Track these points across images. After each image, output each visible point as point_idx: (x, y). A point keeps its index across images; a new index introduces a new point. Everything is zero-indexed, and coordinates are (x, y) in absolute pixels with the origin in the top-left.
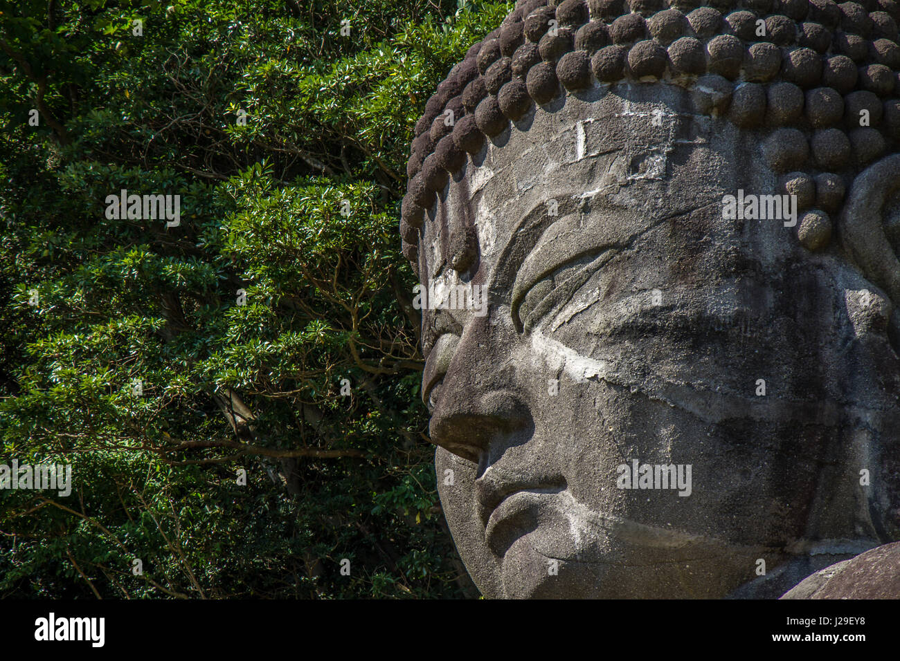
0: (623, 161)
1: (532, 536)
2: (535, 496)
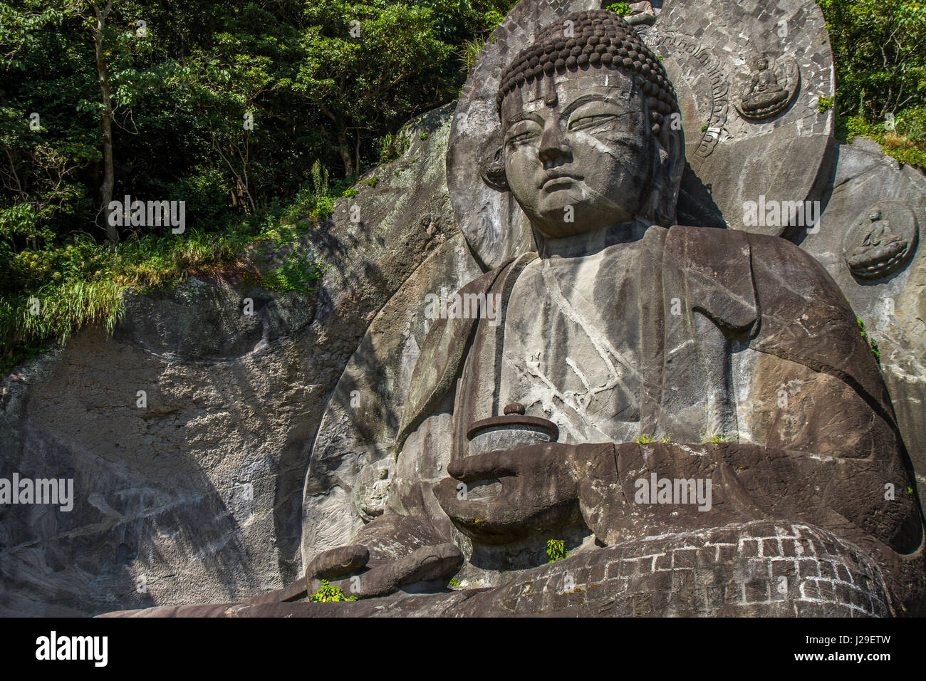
0: (620, 91)
1: (568, 191)
2: (573, 180)
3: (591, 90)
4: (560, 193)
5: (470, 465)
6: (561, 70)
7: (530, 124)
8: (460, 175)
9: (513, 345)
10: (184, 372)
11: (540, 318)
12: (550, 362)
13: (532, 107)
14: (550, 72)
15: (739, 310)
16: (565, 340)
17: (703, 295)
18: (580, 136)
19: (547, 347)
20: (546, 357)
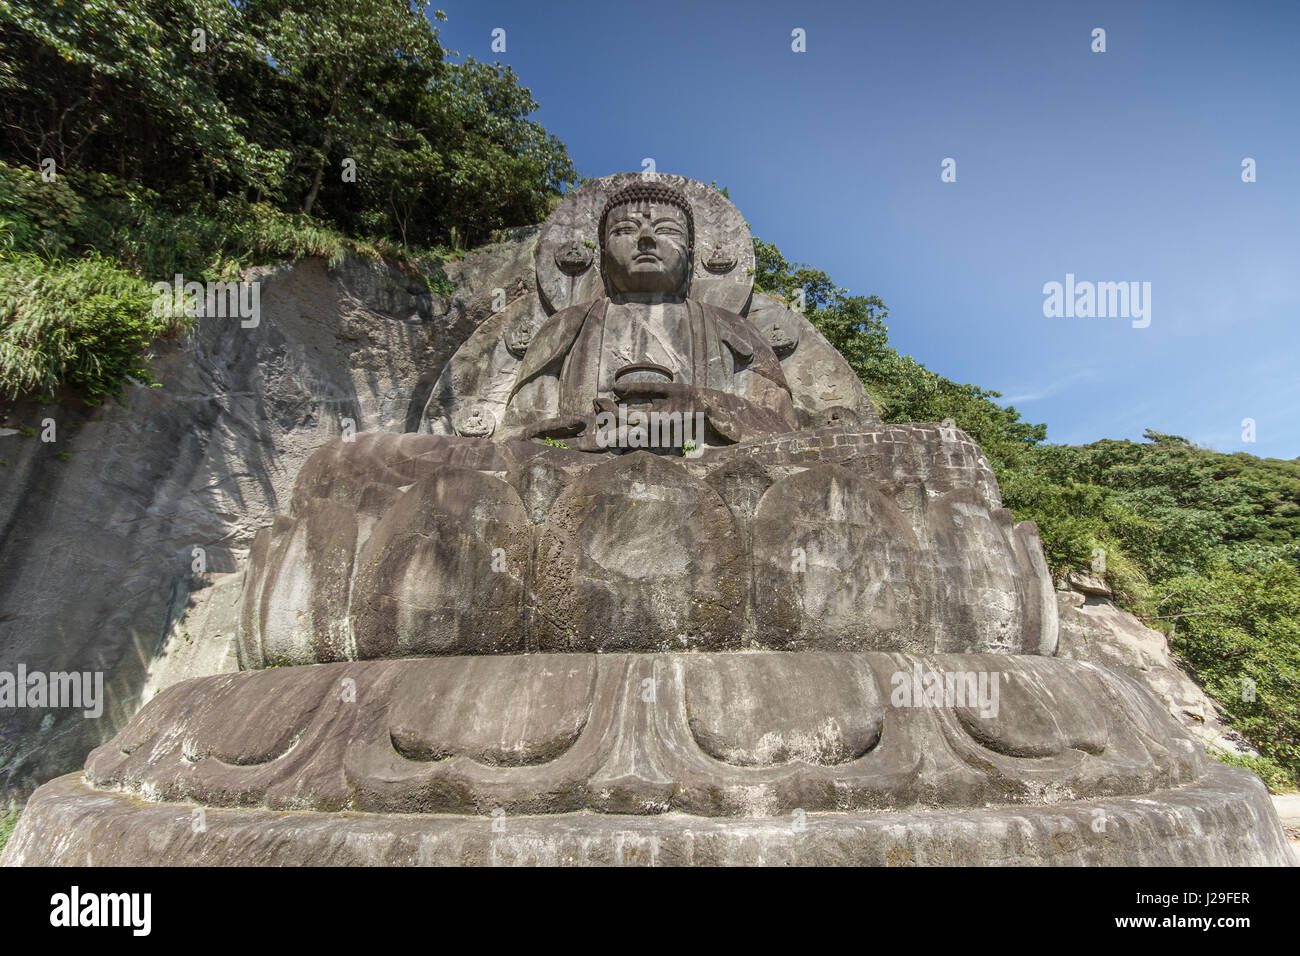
0: (683, 222)
1: (653, 264)
2: (656, 259)
3: (670, 215)
4: (648, 264)
5: (632, 388)
6: (653, 201)
7: (632, 224)
8: (544, 260)
9: (611, 340)
10: (367, 316)
11: (629, 329)
12: (637, 353)
13: (634, 215)
14: (646, 200)
15: (744, 348)
16: (646, 343)
17: (727, 335)
18: (663, 237)
19: (634, 345)
20: (633, 351)
